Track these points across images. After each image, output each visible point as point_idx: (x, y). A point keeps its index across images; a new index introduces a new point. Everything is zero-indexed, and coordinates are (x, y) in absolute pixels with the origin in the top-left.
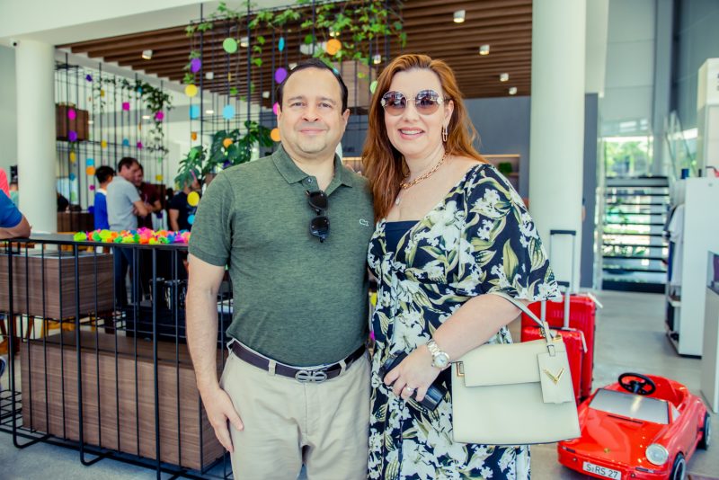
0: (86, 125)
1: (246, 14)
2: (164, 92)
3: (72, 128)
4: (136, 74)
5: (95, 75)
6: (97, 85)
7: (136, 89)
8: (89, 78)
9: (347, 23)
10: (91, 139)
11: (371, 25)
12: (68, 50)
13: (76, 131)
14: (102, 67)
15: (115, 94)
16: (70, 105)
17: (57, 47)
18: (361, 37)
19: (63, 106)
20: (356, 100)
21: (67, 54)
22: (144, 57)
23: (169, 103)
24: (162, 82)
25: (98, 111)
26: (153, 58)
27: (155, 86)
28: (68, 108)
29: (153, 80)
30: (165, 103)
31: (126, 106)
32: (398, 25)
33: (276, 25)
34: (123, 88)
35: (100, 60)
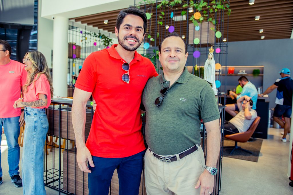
0: (79, 52)
1: (156, 2)
2: (110, 38)
3: (74, 53)
4: (99, 31)
5: (84, 31)
6: (84, 35)
7: (99, 37)
8: (81, 32)
9: (206, 5)
10: (81, 58)
11: (217, 5)
12: (74, 21)
13: (76, 54)
14: (87, 28)
15: (90, 39)
16: (74, 43)
17: (70, 19)
18: (211, 11)
19: (71, 44)
20: (208, 40)
21: (73, 22)
22: (105, 23)
23: (112, 43)
24: (109, 34)
25: (84, 46)
26: (108, 24)
27: (106, 35)
28: (73, 44)
29: (106, 33)
30: (110, 43)
31: (95, 44)
32: (228, 6)
33: (171, 6)
34: (94, 36)
35: (86, 24)
